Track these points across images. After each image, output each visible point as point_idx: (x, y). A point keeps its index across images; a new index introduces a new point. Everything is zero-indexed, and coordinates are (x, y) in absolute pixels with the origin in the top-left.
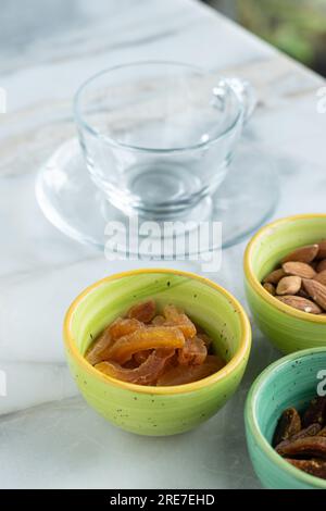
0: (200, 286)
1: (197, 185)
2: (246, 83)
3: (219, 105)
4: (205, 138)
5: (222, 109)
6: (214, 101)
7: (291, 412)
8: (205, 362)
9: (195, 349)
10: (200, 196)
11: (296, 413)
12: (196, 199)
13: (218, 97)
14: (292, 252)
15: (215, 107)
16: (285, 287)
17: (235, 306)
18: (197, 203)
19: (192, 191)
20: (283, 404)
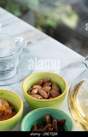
0: (10, 93)
1: (12, 65)
2: (24, 38)
3: (17, 44)
4: (14, 53)
5: (18, 46)
6: (15, 43)
7: (34, 126)
8: (11, 114)
9: (8, 110)
10: (13, 68)
11: (35, 126)
12: (12, 69)
13: (16, 42)
14: (35, 82)
15: (16, 45)
16: (33, 92)
17: (19, 98)
18: (13, 70)
19: (11, 67)
20: (32, 124)
